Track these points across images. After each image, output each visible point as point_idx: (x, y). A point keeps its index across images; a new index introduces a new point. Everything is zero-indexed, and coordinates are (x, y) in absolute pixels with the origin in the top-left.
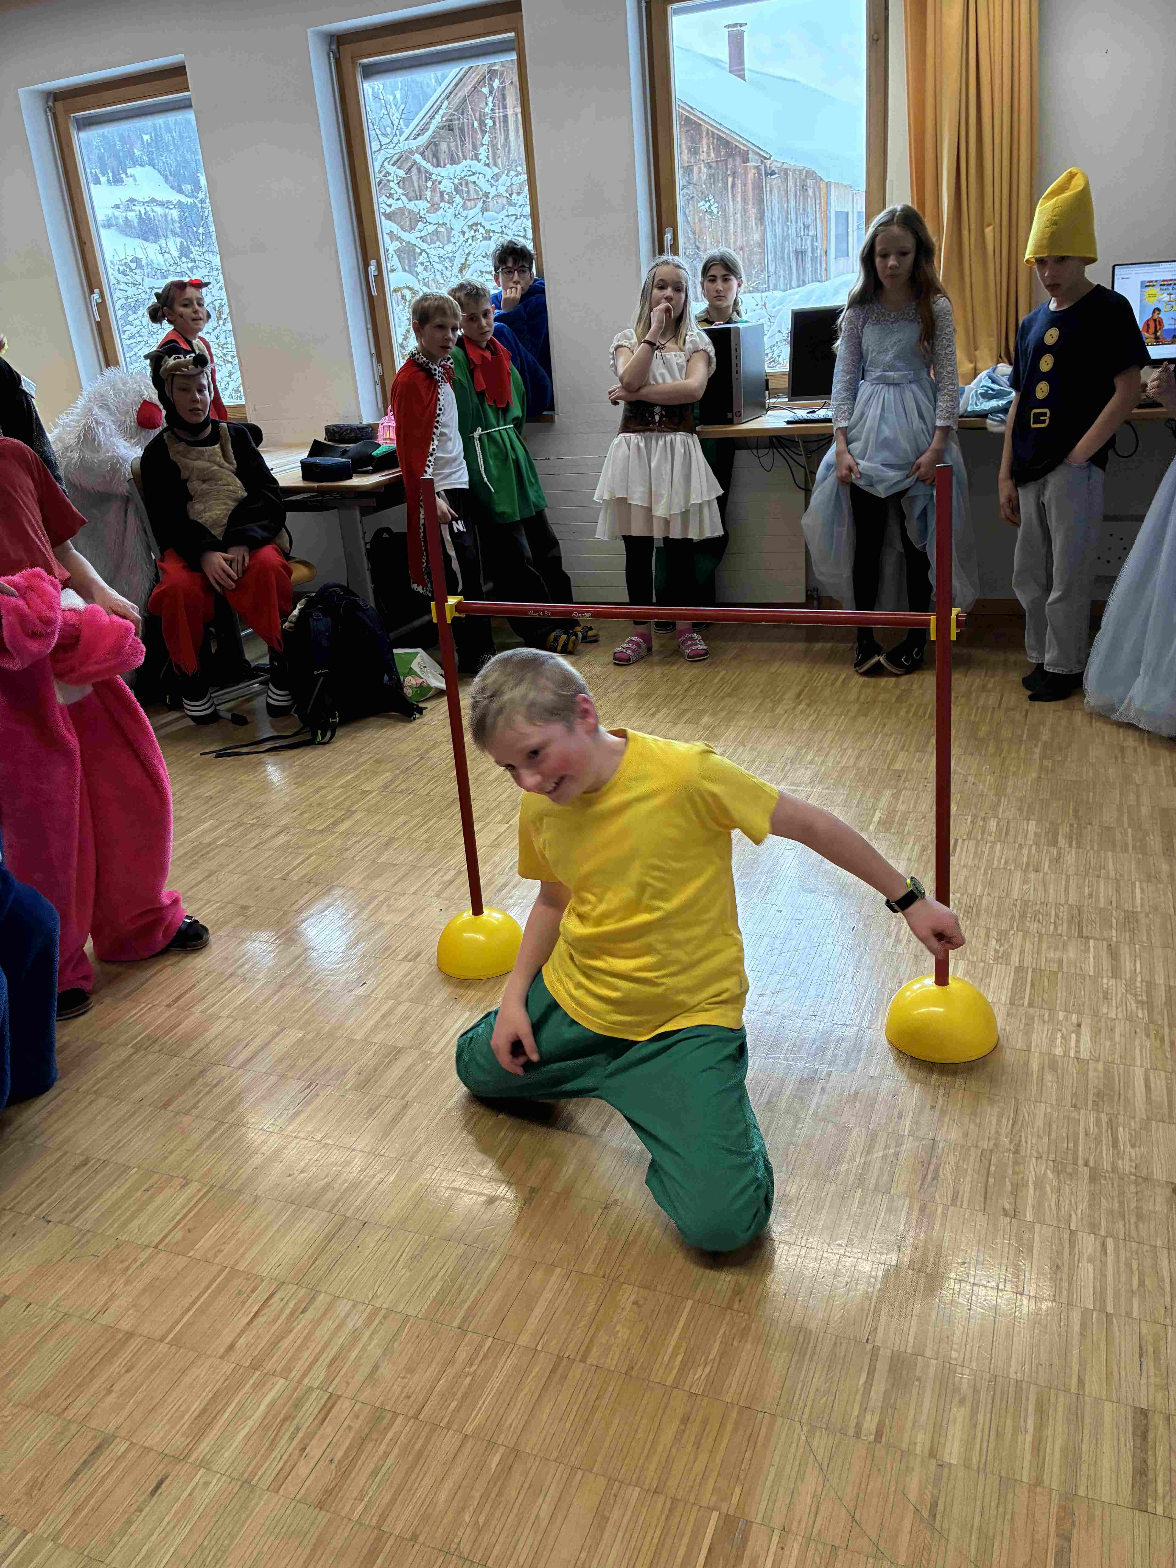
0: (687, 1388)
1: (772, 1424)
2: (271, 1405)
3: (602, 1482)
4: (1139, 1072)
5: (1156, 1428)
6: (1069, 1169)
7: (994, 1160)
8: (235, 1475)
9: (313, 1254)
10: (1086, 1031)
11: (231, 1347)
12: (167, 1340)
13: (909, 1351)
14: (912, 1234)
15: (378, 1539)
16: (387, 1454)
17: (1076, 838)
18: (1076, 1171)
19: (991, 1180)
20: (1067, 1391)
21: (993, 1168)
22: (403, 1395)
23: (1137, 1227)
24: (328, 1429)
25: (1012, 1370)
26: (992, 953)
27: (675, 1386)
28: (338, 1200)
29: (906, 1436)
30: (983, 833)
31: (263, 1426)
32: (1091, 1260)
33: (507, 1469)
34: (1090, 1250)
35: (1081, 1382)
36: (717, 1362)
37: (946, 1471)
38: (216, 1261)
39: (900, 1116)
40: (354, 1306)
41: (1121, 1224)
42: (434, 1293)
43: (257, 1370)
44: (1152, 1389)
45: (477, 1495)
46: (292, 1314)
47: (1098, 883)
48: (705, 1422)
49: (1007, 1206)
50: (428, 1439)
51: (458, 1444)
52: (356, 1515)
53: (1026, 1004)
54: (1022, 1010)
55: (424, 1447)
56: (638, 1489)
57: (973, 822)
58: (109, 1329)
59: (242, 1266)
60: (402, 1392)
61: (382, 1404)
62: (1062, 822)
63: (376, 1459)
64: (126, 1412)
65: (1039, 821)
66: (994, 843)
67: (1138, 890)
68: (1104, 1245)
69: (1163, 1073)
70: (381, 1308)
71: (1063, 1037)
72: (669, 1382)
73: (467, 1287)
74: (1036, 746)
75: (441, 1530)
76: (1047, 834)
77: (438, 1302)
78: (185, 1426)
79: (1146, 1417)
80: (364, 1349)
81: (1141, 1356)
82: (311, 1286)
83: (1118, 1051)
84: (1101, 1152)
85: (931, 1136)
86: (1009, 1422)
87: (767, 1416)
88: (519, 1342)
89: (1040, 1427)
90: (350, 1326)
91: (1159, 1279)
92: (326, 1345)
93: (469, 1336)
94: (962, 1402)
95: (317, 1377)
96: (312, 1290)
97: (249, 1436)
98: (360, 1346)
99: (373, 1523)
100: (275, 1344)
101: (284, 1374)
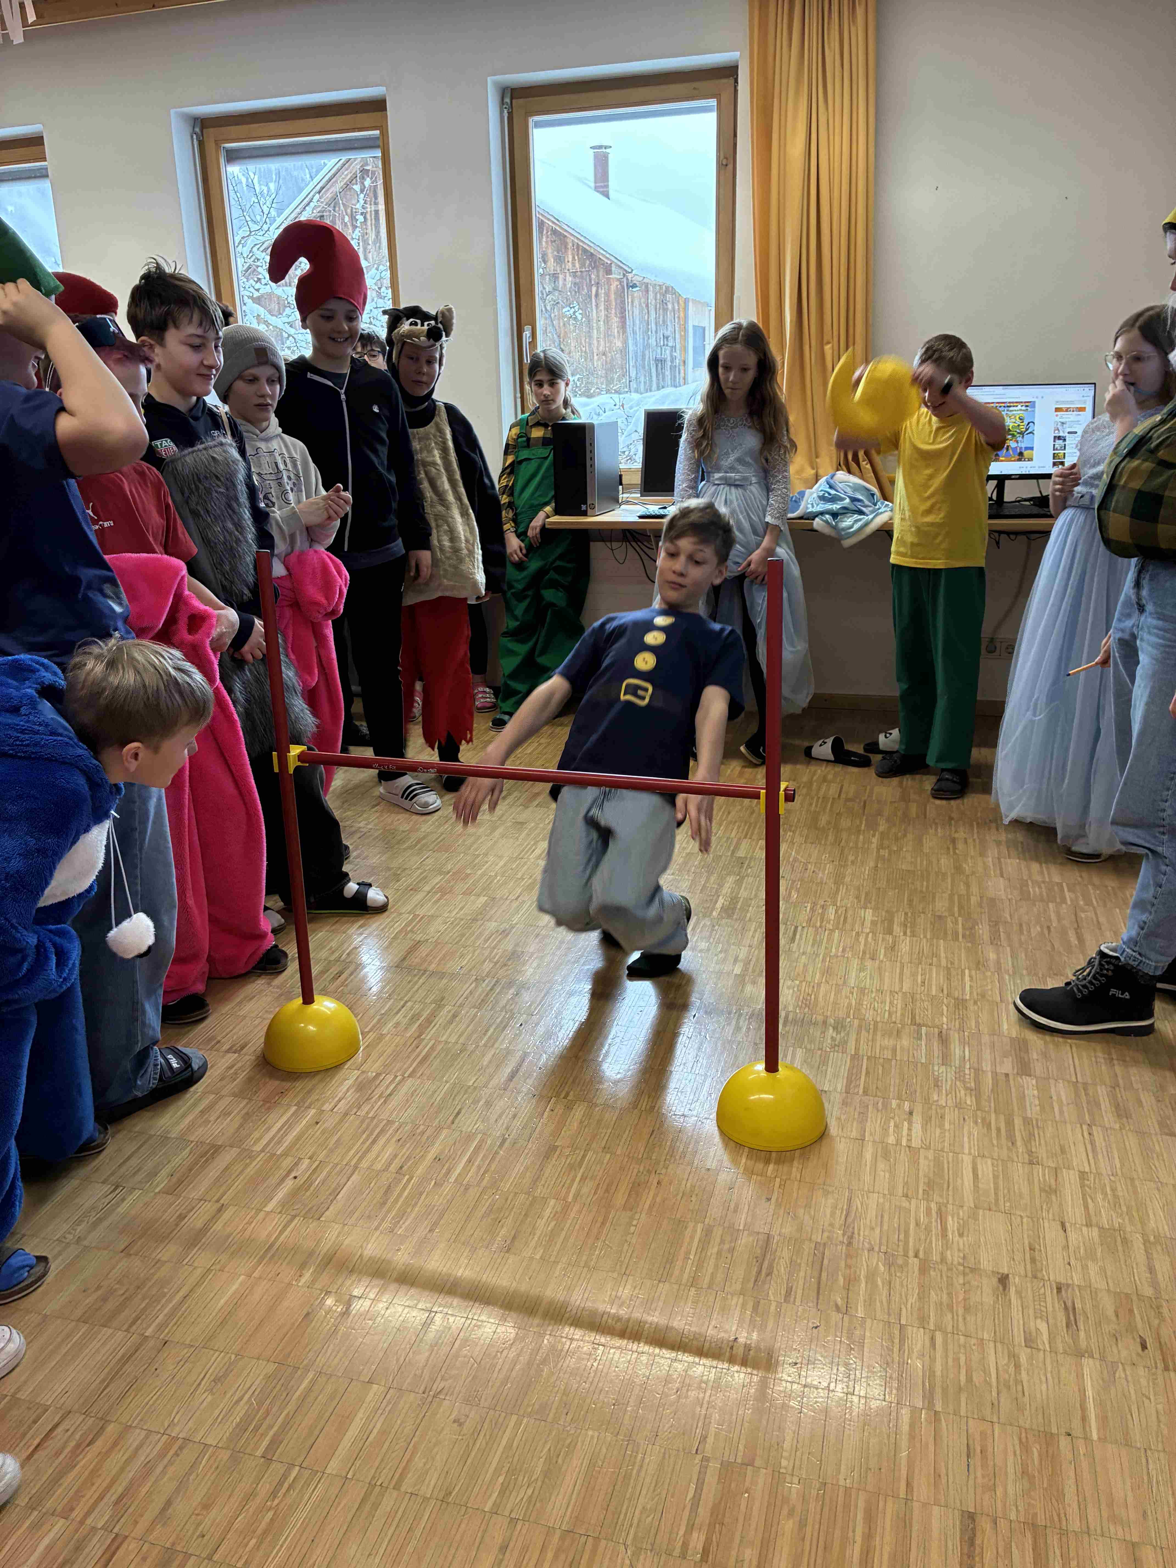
0: (507, 1513)
1: (595, 1549)
2: (49, 1548)
4: (967, 1160)
5: (983, 1532)
6: (900, 1261)
7: (827, 1253)
9: (104, 1379)
10: (917, 1119)
13: (739, 1460)
14: (744, 1334)
17: (909, 926)
18: (906, 1264)
19: (824, 1274)
20: (896, 1497)
21: (826, 1262)
22: (198, 1533)
23: (964, 1319)
25: (841, 1477)
26: (829, 1041)
27: (495, 1511)
28: (138, 1317)
29: (734, 1553)
30: (822, 921)
32: (922, 1356)
34: (919, 1346)
35: (909, 1486)
36: (539, 1483)
39: (736, 1210)
40: (147, 1437)
41: (949, 1316)
42: (238, 1419)
43: (35, 1509)
44: (979, 1490)
46: (76, 1447)
47: (931, 970)
48: (525, 1549)
49: (839, 1302)
53: (861, 1092)
54: (857, 1099)
57: (813, 910)
60: (196, 1529)
61: (173, 1544)
62: (897, 911)
65: (876, 909)
66: (832, 931)
67: (967, 978)
68: (933, 1339)
69: (989, 1162)
70: (177, 1438)
71: (896, 1126)
72: (489, 1507)
73: (274, 1410)
74: (874, 836)
76: (883, 922)
77: (242, 1429)
79: (974, 1520)
80: (157, 1482)
81: (968, 1456)
82: (100, 1415)
83: (947, 1139)
84: (931, 1242)
85: (766, 1230)
86: (838, 1533)
87: (590, 1539)
88: (328, 1471)
89: (868, 1537)
90: (141, 1458)
91: (986, 1372)
92: (113, 1482)
93: (273, 1466)
94: (791, 1514)
95: (101, 1518)
96: (102, 1419)
98: (153, 1478)
100: (56, 1479)
101: (65, 1514)
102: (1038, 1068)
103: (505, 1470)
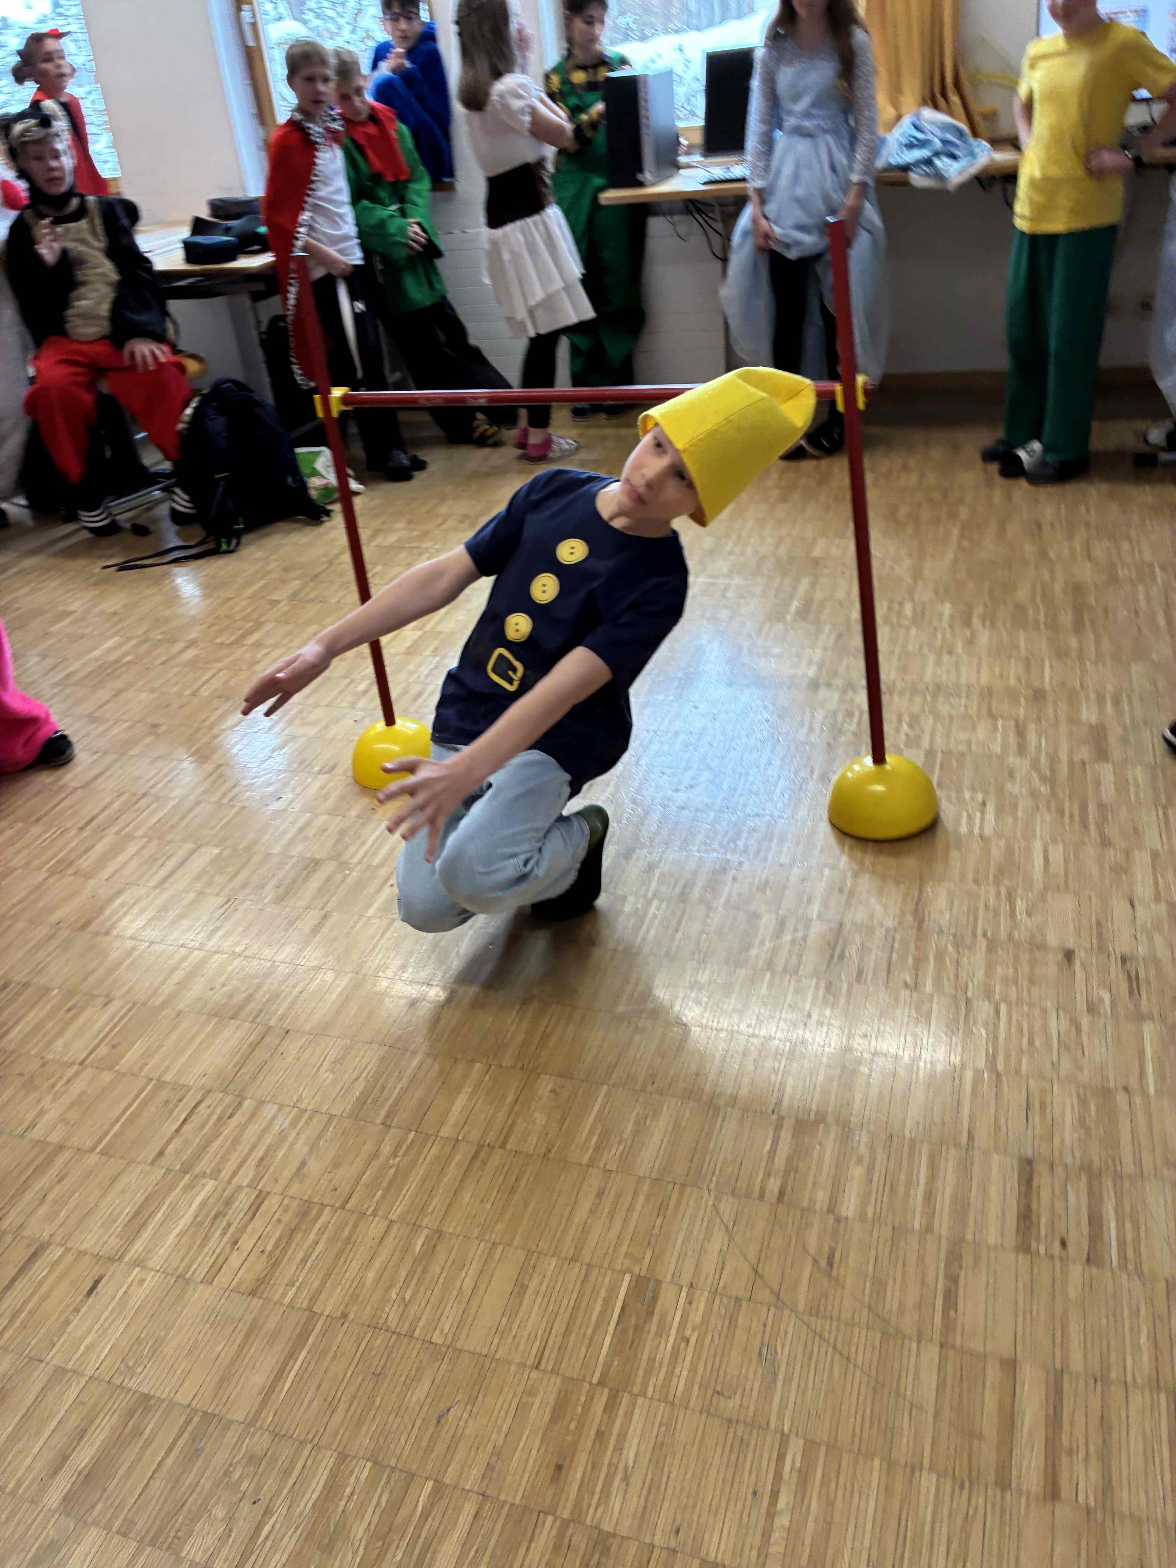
0: (602, 1166)
1: (681, 1194)
2: (203, 1204)
3: (521, 1255)
4: (1038, 846)
5: (1040, 1175)
7: (898, 937)
8: (169, 1270)
9: (237, 1064)
10: (990, 809)
11: (161, 1153)
12: (98, 1150)
13: (812, 1118)
14: (817, 1010)
15: (310, 1319)
16: (316, 1243)
17: (990, 619)
18: (974, 943)
19: (895, 957)
20: (957, 1145)
21: (896, 945)
22: (330, 1188)
23: (1029, 991)
24: (258, 1223)
25: (907, 1130)
27: (591, 1164)
28: (260, 1011)
29: (807, 1196)
31: (196, 1223)
32: (986, 1024)
33: (430, 1249)
34: (984, 1016)
35: (971, 1137)
36: (630, 1141)
37: (843, 1225)
38: (142, 1074)
39: (809, 901)
40: (280, 1109)
41: (1014, 989)
42: (358, 1094)
43: (187, 1172)
44: (1037, 1139)
45: (404, 1274)
46: (219, 1119)
47: (1009, 662)
48: (619, 1195)
49: (908, 979)
51: (383, 1230)
52: (287, 1300)
55: (351, 1234)
56: (554, 1260)
58: (40, 1143)
59: (168, 1078)
60: (329, 1185)
61: (310, 1197)
62: (977, 603)
63: (305, 1247)
64: (59, 1220)
65: (954, 603)
67: (1047, 668)
68: (997, 1012)
69: (1060, 847)
70: (306, 1110)
71: (969, 816)
72: (585, 1160)
73: (389, 1086)
74: (954, 526)
75: (369, 1308)
76: (962, 615)
77: (361, 1102)
78: (119, 1229)
79: (1031, 1165)
80: (291, 1147)
81: (1028, 1111)
82: (236, 1093)
83: (1020, 827)
84: (999, 923)
85: (838, 918)
86: (903, 1177)
87: (677, 1187)
88: (441, 1134)
89: (932, 1178)
90: (277, 1127)
91: (1048, 1037)
92: (254, 1147)
93: (392, 1131)
94: (859, 1161)
95: (246, 1176)
96: (238, 1096)
97: (182, 1234)
98: (287, 1144)
99: (304, 1306)
100: (203, 1148)
101: (215, 1174)
102: (1116, 754)
103: (598, 1131)
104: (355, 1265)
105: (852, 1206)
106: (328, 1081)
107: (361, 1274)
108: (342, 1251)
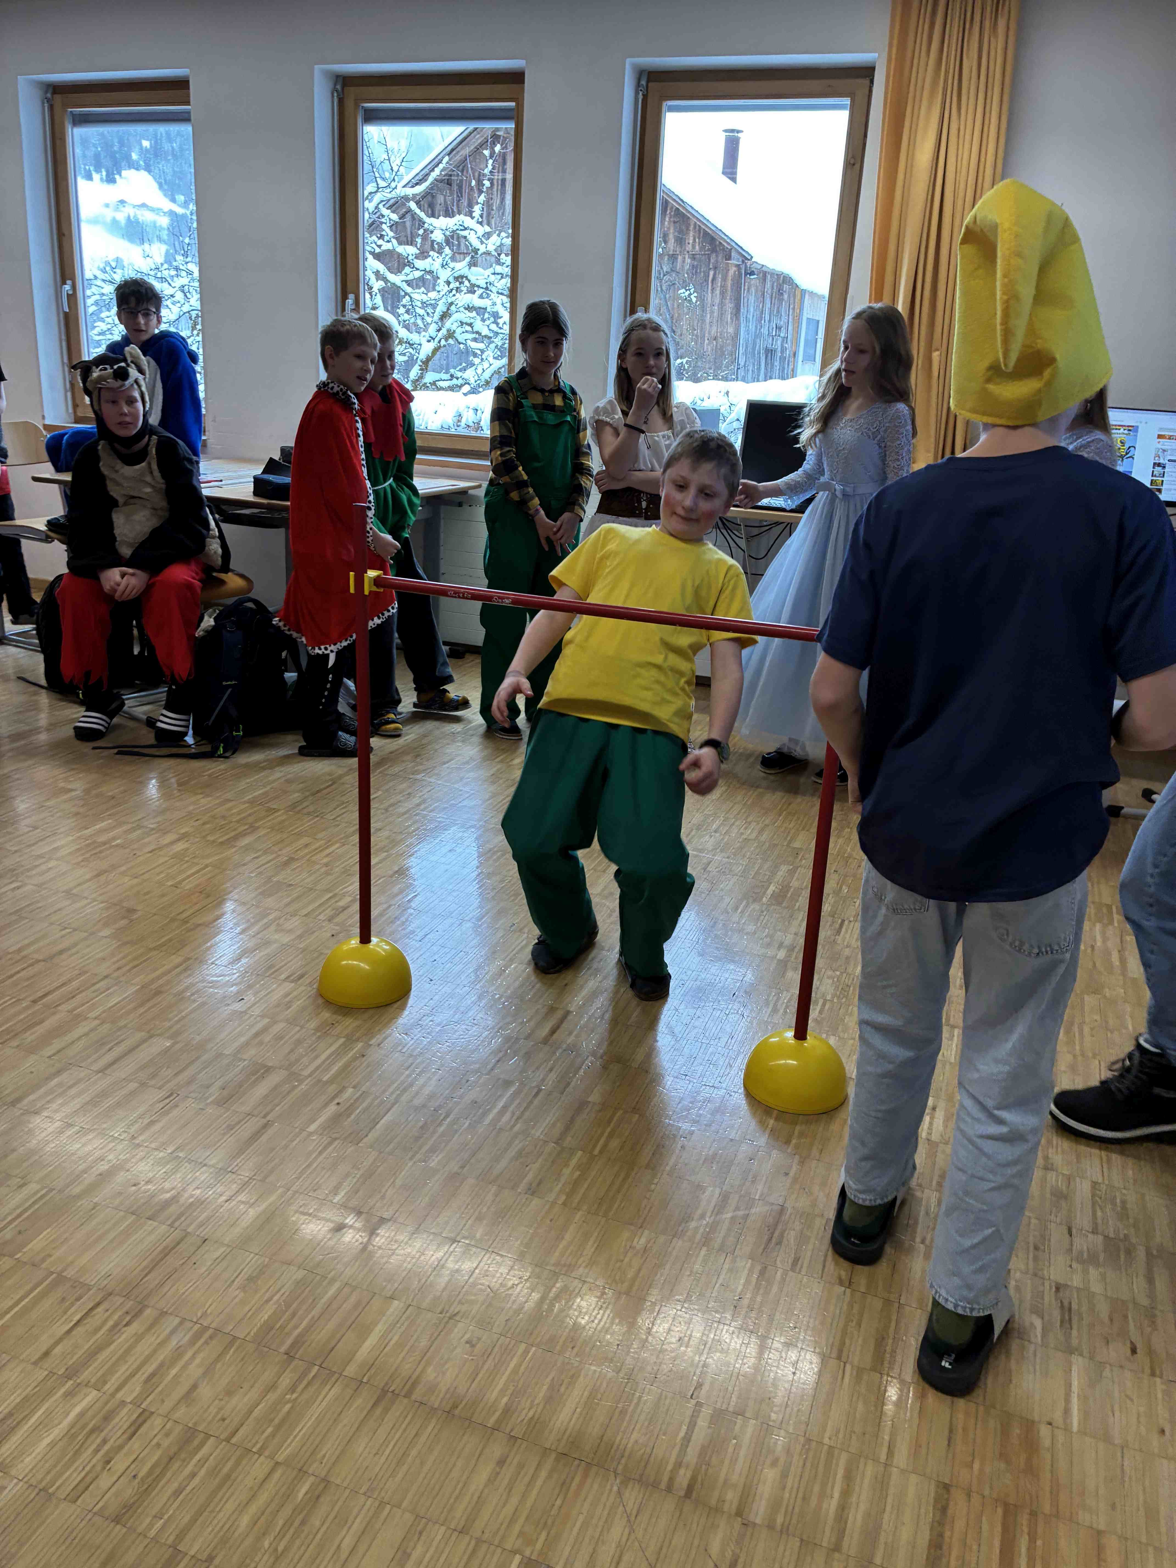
0: (507, 1431)
1: (586, 1474)
2: (82, 1414)
3: (409, 1517)
5: (956, 1503)
6: (907, 1246)
8: (33, 1482)
9: (145, 1268)
10: (940, 1115)
11: (46, 1354)
13: (731, 1409)
14: (748, 1296)
15: (173, 1557)
16: (193, 1475)
18: (913, 1249)
20: (876, 1460)
22: (219, 1416)
24: (136, 1444)
25: (827, 1436)
27: (497, 1427)
28: (181, 1215)
29: (716, 1494)
31: (70, 1435)
33: (315, 1498)
34: (916, 1325)
35: (890, 1453)
36: (541, 1407)
37: (750, 1530)
38: (43, 1266)
39: (754, 1180)
40: (181, 1323)
42: (267, 1316)
43: (71, 1378)
44: (957, 1465)
45: (280, 1522)
46: (116, 1325)
48: (520, 1467)
49: (843, 1276)
50: (238, 1463)
51: (267, 1470)
52: (152, 1533)
55: (232, 1470)
56: (443, 1528)
59: (70, 1274)
60: (217, 1413)
61: (195, 1424)
63: (181, 1478)
70: (208, 1328)
72: (491, 1422)
73: (300, 1312)
75: (239, 1553)
77: (268, 1327)
79: (948, 1491)
80: (185, 1367)
82: (138, 1299)
85: (781, 1201)
87: (583, 1465)
88: (345, 1374)
89: (846, 1493)
90: (173, 1343)
92: (146, 1360)
93: (295, 1362)
94: (774, 1463)
96: (140, 1303)
97: (53, 1445)
98: (181, 1363)
99: (170, 1542)
100: (92, 1354)
101: (98, 1386)
103: (509, 1392)
104: (230, 1506)
105: (762, 1510)
106: (237, 1300)
107: (234, 1517)
108: (220, 1487)
